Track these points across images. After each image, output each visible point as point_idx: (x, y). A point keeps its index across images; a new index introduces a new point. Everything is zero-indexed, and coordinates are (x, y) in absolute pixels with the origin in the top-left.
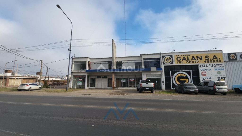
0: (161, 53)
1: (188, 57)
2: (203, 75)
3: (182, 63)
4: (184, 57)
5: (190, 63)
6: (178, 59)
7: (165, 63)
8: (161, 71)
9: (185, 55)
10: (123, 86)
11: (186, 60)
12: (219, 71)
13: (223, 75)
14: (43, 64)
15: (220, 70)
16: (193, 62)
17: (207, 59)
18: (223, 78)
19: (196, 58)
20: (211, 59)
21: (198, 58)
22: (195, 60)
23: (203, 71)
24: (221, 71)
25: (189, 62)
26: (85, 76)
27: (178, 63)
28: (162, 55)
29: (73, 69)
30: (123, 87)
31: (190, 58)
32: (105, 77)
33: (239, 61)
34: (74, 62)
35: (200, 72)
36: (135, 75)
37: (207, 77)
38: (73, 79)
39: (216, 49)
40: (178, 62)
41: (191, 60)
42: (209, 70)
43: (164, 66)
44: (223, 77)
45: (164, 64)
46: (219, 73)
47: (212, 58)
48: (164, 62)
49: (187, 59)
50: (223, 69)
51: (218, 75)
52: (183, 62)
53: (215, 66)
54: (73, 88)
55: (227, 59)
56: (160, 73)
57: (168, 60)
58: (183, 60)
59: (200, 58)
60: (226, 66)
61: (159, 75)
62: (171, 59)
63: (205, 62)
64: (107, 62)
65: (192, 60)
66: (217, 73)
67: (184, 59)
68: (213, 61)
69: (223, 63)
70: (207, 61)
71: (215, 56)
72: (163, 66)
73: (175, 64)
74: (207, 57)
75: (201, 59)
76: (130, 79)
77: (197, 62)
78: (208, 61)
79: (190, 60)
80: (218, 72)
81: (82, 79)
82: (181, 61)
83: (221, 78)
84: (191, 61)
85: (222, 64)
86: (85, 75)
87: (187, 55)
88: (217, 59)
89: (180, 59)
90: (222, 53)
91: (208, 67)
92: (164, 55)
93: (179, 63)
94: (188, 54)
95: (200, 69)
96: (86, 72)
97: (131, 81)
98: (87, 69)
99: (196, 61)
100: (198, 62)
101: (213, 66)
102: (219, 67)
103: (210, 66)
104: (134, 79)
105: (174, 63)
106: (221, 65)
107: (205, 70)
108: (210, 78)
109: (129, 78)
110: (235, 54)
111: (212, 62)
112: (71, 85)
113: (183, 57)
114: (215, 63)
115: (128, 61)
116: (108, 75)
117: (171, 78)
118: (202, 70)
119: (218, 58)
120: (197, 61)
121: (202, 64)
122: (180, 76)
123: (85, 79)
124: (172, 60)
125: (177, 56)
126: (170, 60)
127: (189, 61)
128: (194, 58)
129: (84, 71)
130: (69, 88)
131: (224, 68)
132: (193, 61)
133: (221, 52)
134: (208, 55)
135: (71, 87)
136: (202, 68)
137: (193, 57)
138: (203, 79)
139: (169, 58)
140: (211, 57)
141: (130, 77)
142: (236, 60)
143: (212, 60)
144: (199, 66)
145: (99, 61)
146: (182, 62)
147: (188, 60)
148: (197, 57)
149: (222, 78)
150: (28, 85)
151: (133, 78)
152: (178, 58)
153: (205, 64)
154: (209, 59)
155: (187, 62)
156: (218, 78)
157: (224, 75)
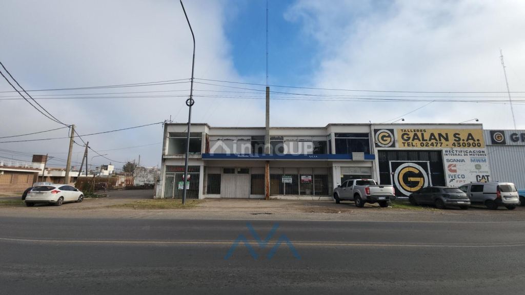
0: (372, 123)
1: (422, 135)
2: (451, 170)
3: (413, 146)
4: (415, 135)
5: (426, 146)
6: (405, 137)
7: (379, 144)
8: (372, 162)
9: (418, 131)
10: (288, 193)
11: (420, 140)
12: (478, 163)
13: (485, 172)
14: (75, 134)
15: (480, 162)
16: (433, 145)
17: (457, 139)
18: (486, 177)
19: (437, 137)
20: (463, 140)
21: (441, 138)
22: (437, 140)
23: (450, 163)
24: (481, 164)
25: (425, 144)
26: (197, 169)
27: (404, 146)
28: (373, 128)
29: (167, 152)
30: (286, 194)
31: (427, 137)
32: (244, 171)
33: (508, 146)
34: (169, 133)
35: (446, 164)
36: (313, 169)
37: (458, 175)
38: (166, 174)
39: (477, 120)
40: (404, 143)
41: (428, 140)
42: (462, 162)
43: (379, 151)
44: (485, 174)
45: (377, 146)
46: (478, 167)
47: (466, 139)
48: (377, 142)
49: (421, 138)
50: (485, 161)
51: (477, 170)
52: (414, 143)
53: (471, 153)
54: (166, 198)
55: (489, 142)
56: (369, 165)
57: (385, 139)
58: (413, 140)
59: (445, 136)
60: (490, 154)
61: (366, 170)
62: (392, 136)
63: (454, 144)
64: (250, 138)
65: (430, 140)
66: (474, 167)
67: (416, 137)
68: (468, 143)
69: (485, 149)
70: (456, 144)
71: (470, 135)
72: (375, 151)
73: (399, 147)
74: (457, 136)
75: (447, 139)
76: (303, 178)
77: (439, 144)
78: (459, 144)
79: (426, 140)
80: (476, 166)
81: (191, 175)
82: (410, 141)
83: (481, 176)
84: (428, 142)
85: (483, 149)
86: (200, 166)
87: (421, 131)
88: (474, 141)
89: (409, 138)
90: (482, 129)
91: (459, 155)
92: (377, 128)
93: (406, 144)
94: (423, 128)
95: (445, 158)
96: (203, 158)
97: (303, 181)
98: (203, 151)
99: (437, 143)
100: (441, 146)
101: (468, 154)
102: (478, 156)
103: (463, 153)
104: (310, 178)
105: (397, 145)
106: (481, 153)
107: (454, 160)
108: (463, 176)
109: (301, 175)
110: (502, 132)
111: (466, 147)
112: (161, 190)
113: (414, 133)
114: (472, 149)
115: (297, 136)
116: (252, 167)
117: (391, 176)
118: (449, 161)
119: (476, 139)
120: (439, 142)
121: (448, 149)
122: (409, 172)
123: (198, 177)
124: (393, 140)
125: (402, 130)
126: (389, 139)
127: (424, 142)
128: (434, 136)
129: (196, 156)
130: (157, 196)
131: (486, 157)
132: (432, 143)
133: (480, 127)
134: (457, 132)
135: (163, 196)
136: (450, 157)
137: (432, 135)
138: (451, 178)
139: (387, 135)
140: (463, 136)
141: (301, 173)
142: (504, 143)
143: (466, 143)
144: (444, 152)
145: (229, 134)
146: (412, 143)
147: (423, 140)
148: (440, 135)
149: (483, 176)
150: (57, 189)
151: (310, 175)
152: (405, 134)
153: (455, 149)
154: (460, 139)
155: (422, 145)
156: (477, 176)
157: (487, 172)
